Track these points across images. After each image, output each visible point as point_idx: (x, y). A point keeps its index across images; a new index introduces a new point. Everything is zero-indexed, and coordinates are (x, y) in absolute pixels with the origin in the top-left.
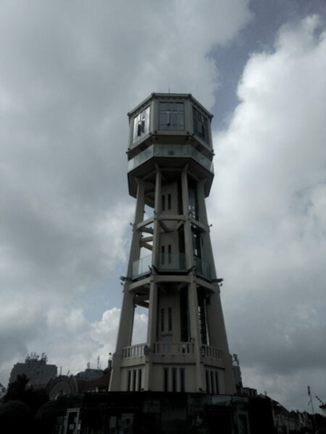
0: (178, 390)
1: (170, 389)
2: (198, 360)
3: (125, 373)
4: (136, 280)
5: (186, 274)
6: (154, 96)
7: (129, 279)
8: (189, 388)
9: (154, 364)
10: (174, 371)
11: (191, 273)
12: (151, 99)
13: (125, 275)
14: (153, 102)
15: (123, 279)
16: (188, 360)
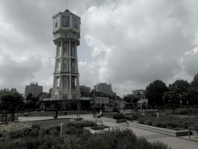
0: (66, 99)
1: (64, 99)
2: (70, 93)
3: (55, 96)
4: (57, 74)
5: (69, 73)
6: (60, 13)
7: (55, 74)
8: (68, 99)
9: (61, 94)
10: (65, 96)
11: (70, 73)
12: (59, 14)
13: (54, 73)
14: (59, 16)
15: (53, 73)
16: (68, 93)
